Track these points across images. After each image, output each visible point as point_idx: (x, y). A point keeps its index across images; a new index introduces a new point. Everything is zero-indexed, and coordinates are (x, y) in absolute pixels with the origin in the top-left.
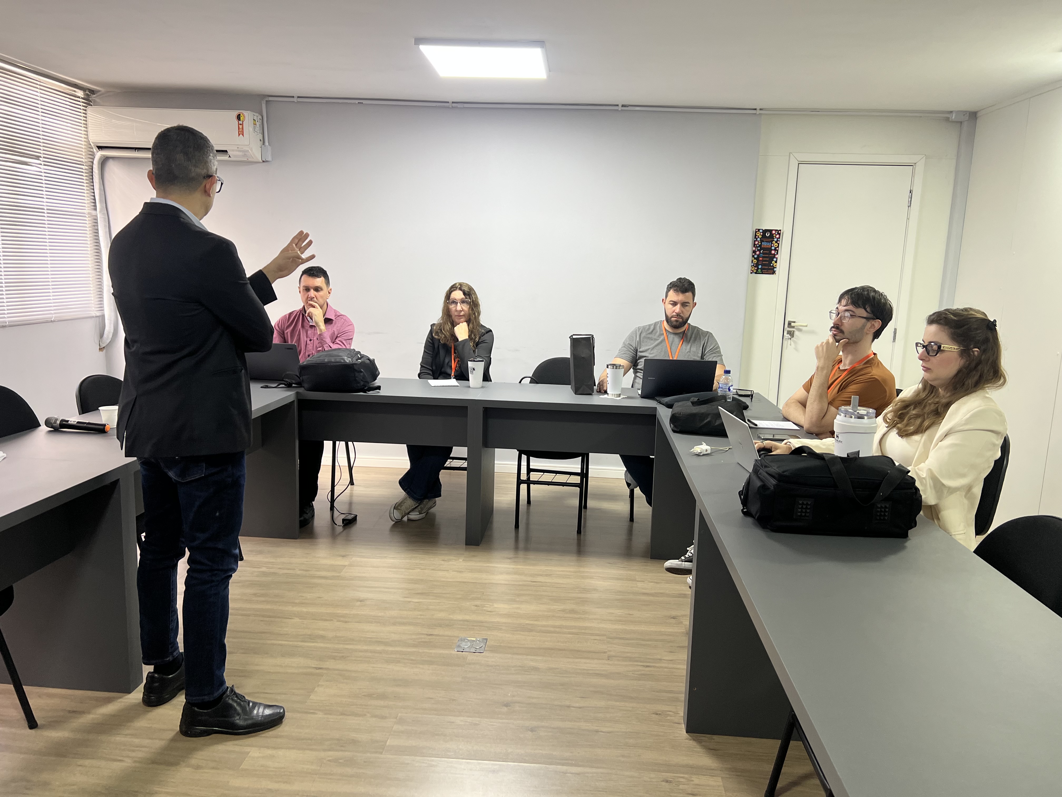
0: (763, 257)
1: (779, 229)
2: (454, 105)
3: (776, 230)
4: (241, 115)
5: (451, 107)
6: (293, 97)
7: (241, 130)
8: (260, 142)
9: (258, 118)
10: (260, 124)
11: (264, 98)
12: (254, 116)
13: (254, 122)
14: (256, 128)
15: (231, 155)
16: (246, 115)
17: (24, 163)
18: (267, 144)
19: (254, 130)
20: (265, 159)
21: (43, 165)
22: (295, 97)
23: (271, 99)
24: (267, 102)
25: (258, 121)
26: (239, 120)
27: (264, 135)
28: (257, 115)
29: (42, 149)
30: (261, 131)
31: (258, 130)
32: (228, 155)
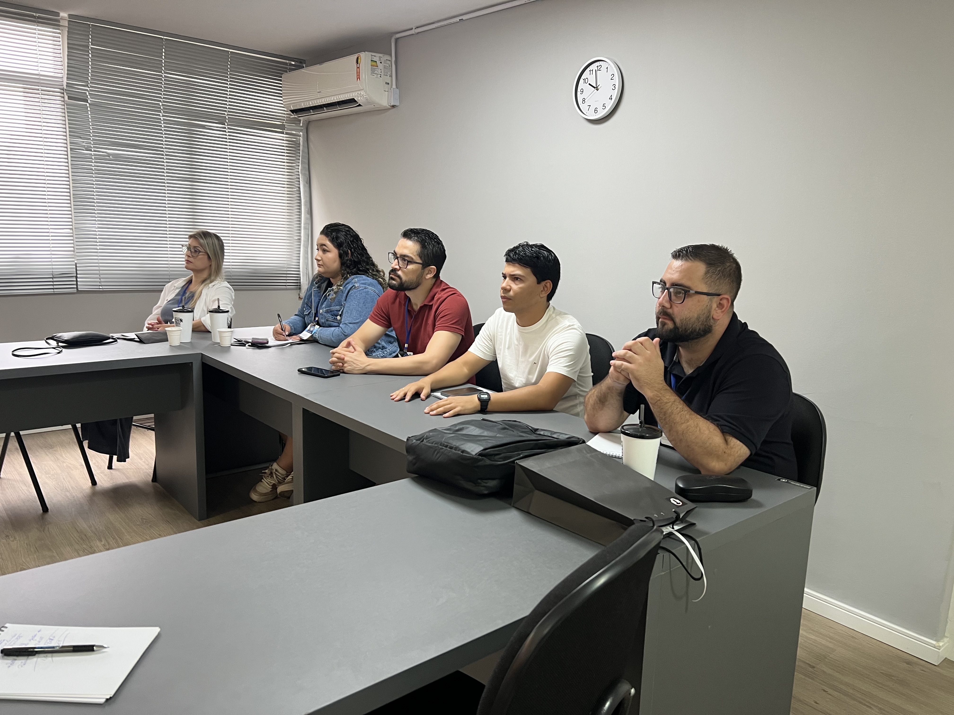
4: (359, 57)
6: (412, 29)
7: (358, 73)
8: (387, 85)
9: (382, 59)
10: (388, 65)
11: (392, 36)
12: (373, 57)
13: (374, 64)
14: (377, 70)
15: (360, 103)
16: (365, 57)
17: (203, 127)
18: (394, 86)
19: (373, 72)
20: (392, 104)
21: (229, 128)
22: (414, 28)
23: (398, 36)
24: (397, 40)
25: (381, 63)
26: (358, 64)
27: (392, 77)
28: (381, 55)
29: (228, 115)
30: (389, 73)
31: (383, 72)
32: (358, 103)
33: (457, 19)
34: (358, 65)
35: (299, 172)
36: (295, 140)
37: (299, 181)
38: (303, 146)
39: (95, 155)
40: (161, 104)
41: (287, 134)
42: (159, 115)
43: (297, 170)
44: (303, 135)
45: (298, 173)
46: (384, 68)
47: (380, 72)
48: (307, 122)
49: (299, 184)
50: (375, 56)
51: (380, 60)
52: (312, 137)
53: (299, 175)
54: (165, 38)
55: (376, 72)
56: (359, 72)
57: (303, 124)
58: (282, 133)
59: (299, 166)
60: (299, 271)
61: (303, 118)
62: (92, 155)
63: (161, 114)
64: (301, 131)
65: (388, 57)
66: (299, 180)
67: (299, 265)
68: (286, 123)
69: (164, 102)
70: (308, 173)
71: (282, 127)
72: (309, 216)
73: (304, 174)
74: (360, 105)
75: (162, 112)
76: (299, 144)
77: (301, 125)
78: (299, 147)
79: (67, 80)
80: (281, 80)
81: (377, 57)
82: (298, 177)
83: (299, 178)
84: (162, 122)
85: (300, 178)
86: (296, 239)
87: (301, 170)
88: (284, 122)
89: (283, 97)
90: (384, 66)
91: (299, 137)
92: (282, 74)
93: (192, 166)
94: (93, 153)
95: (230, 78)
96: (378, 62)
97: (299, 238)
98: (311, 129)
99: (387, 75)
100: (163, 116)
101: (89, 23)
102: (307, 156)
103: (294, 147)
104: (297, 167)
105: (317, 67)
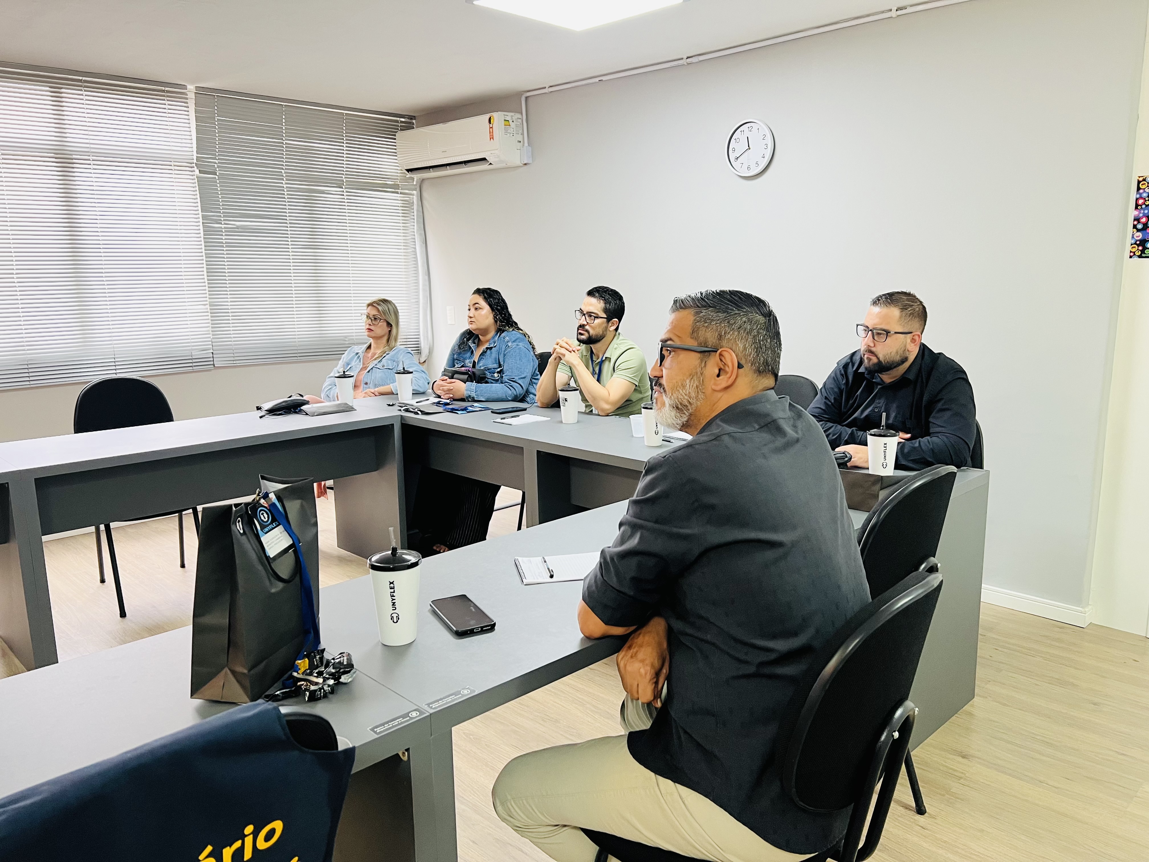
2: (689, 60)
4: (492, 118)
5: (686, 64)
6: (545, 88)
7: (491, 133)
8: (519, 143)
9: (513, 117)
10: (519, 124)
11: (522, 94)
12: (506, 116)
13: (507, 123)
14: (510, 129)
15: (490, 161)
16: (498, 117)
17: (323, 192)
18: (526, 144)
19: (506, 132)
20: (525, 162)
21: (347, 192)
22: (547, 87)
23: (528, 94)
24: (527, 98)
25: (513, 121)
26: (490, 124)
27: (523, 135)
28: (512, 114)
29: (346, 178)
30: (520, 131)
31: (515, 131)
32: (488, 162)
33: (597, 80)
34: (491, 126)
35: (414, 232)
36: (408, 199)
37: (415, 242)
38: (418, 205)
39: (225, 228)
40: (283, 171)
41: (401, 193)
42: (282, 183)
43: (413, 230)
44: (417, 193)
45: (413, 234)
46: (516, 126)
47: (512, 131)
48: (421, 180)
49: (415, 245)
50: (507, 115)
51: (512, 119)
52: (425, 194)
53: (414, 235)
54: (285, 104)
55: (509, 131)
56: (493, 132)
57: (417, 182)
58: (397, 193)
59: (414, 226)
60: (419, 335)
61: (417, 176)
62: (222, 228)
63: (284, 182)
64: (415, 189)
65: (519, 116)
66: (414, 240)
67: (419, 329)
68: (400, 182)
69: (286, 169)
70: (423, 232)
71: (396, 186)
72: (427, 277)
73: (421, 234)
74: (491, 164)
75: (285, 179)
76: (413, 203)
77: (415, 183)
78: (413, 205)
79: (197, 154)
80: (395, 139)
81: (509, 116)
82: (414, 237)
83: (414, 239)
84: (285, 190)
85: (416, 239)
86: (414, 302)
87: (417, 230)
88: (398, 181)
89: (398, 156)
90: (516, 124)
91: (412, 196)
92: (396, 132)
93: (313, 234)
94: (223, 226)
95: (346, 140)
96: (511, 121)
97: (417, 300)
98: (425, 187)
99: (518, 134)
100: (286, 184)
101: (214, 94)
102: (422, 214)
103: (408, 205)
104: (412, 227)
105: (441, 125)
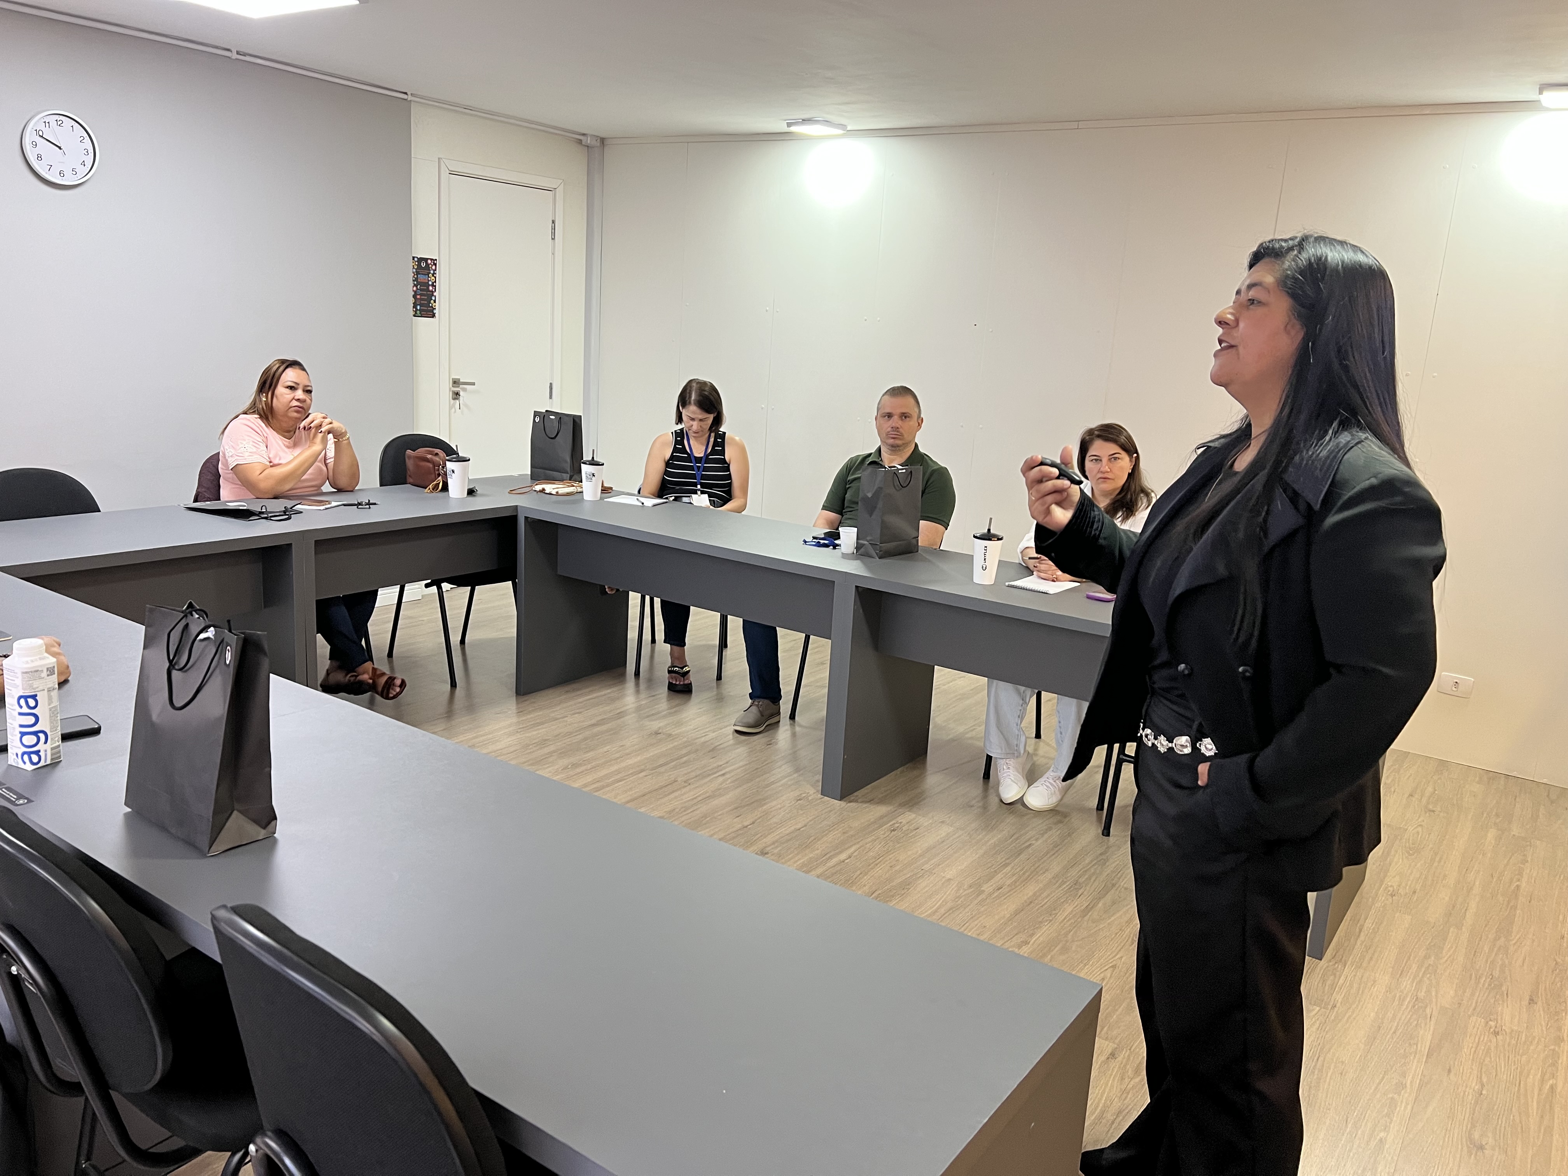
0: (421, 295)
1: (434, 258)
3: (431, 259)
